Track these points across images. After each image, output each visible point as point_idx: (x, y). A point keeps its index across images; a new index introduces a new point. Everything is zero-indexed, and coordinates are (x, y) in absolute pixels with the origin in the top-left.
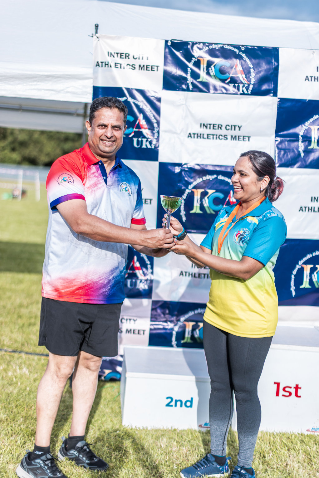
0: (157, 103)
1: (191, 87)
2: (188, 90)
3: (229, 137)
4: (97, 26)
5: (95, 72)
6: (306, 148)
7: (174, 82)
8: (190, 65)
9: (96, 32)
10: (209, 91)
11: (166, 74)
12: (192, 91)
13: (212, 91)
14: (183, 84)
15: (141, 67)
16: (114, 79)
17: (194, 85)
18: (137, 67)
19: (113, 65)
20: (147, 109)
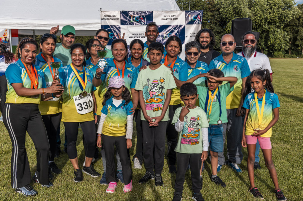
0: (119, 29)
1: (129, 24)
2: (128, 25)
3: (140, 37)
4: (101, 8)
5: (101, 21)
6: (162, 39)
7: (124, 23)
8: (128, 18)
9: (101, 10)
10: (134, 25)
11: (121, 20)
12: (129, 25)
13: (135, 24)
14: (126, 23)
15: (114, 19)
16: (107, 23)
17: (130, 23)
18: (113, 19)
19: (106, 19)
20: (117, 31)
